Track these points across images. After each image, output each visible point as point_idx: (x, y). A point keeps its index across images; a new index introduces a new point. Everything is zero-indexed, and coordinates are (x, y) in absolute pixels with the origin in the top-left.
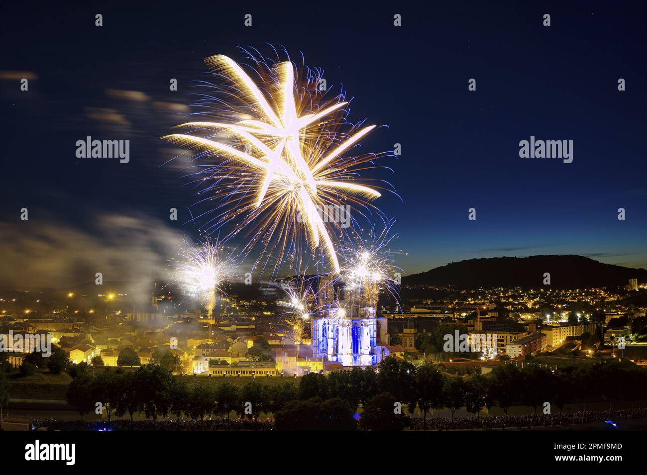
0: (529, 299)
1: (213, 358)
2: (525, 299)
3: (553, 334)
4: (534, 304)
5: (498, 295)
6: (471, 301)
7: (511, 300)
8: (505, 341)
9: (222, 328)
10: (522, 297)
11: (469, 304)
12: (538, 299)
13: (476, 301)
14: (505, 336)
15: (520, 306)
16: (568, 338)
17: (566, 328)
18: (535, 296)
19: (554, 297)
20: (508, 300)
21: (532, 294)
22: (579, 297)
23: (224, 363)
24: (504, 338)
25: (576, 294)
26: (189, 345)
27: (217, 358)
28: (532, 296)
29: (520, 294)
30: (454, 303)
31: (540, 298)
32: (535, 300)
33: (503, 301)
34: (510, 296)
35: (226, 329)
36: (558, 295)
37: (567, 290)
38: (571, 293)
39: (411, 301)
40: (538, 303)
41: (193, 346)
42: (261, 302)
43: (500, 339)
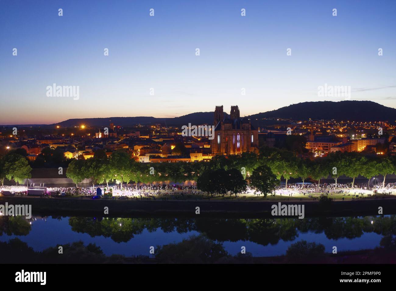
0: (341, 126)
1: (151, 154)
2: (338, 127)
3: (358, 144)
4: (344, 130)
5: (321, 124)
6: (304, 127)
7: (329, 127)
8: (329, 147)
9: (153, 140)
10: (336, 125)
11: (303, 129)
12: (346, 127)
13: (308, 127)
14: (328, 144)
15: (335, 131)
16: (367, 146)
17: (366, 140)
18: (344, 125)
19: (356, 126)
20: (327, 127)
21: (342, 124)
22: (371, 126)
23: (159, 157)
24: (328, 146)
25: (369, 124)
26: (135, 149)
27: (154, 154)
28: (342, 125)
29: (335, 123)
30: (294, 128)
31: (347, 127)
32: (344, 127)
33: (324, 127)
34: (328, 125)
35: (156, 140)
36: (358, 125)
37: (364, 122)
38: (366, 124)
39: (268, 127)
40: (346, 129)
41: (138, 149)
42: (175, 127)
43: (326, 145)
